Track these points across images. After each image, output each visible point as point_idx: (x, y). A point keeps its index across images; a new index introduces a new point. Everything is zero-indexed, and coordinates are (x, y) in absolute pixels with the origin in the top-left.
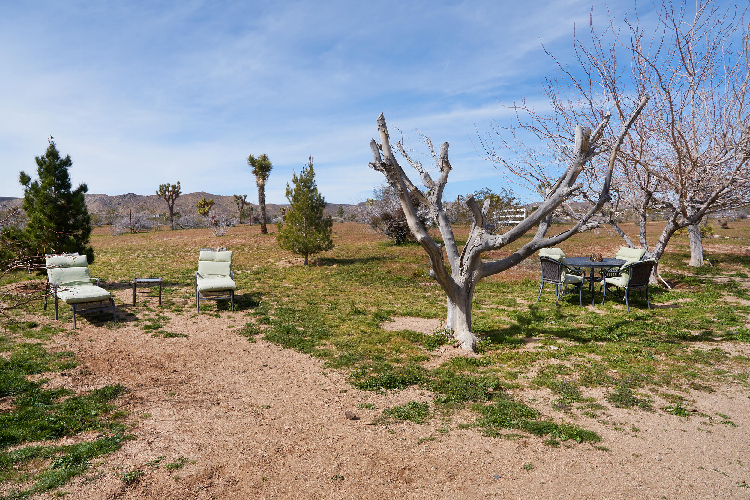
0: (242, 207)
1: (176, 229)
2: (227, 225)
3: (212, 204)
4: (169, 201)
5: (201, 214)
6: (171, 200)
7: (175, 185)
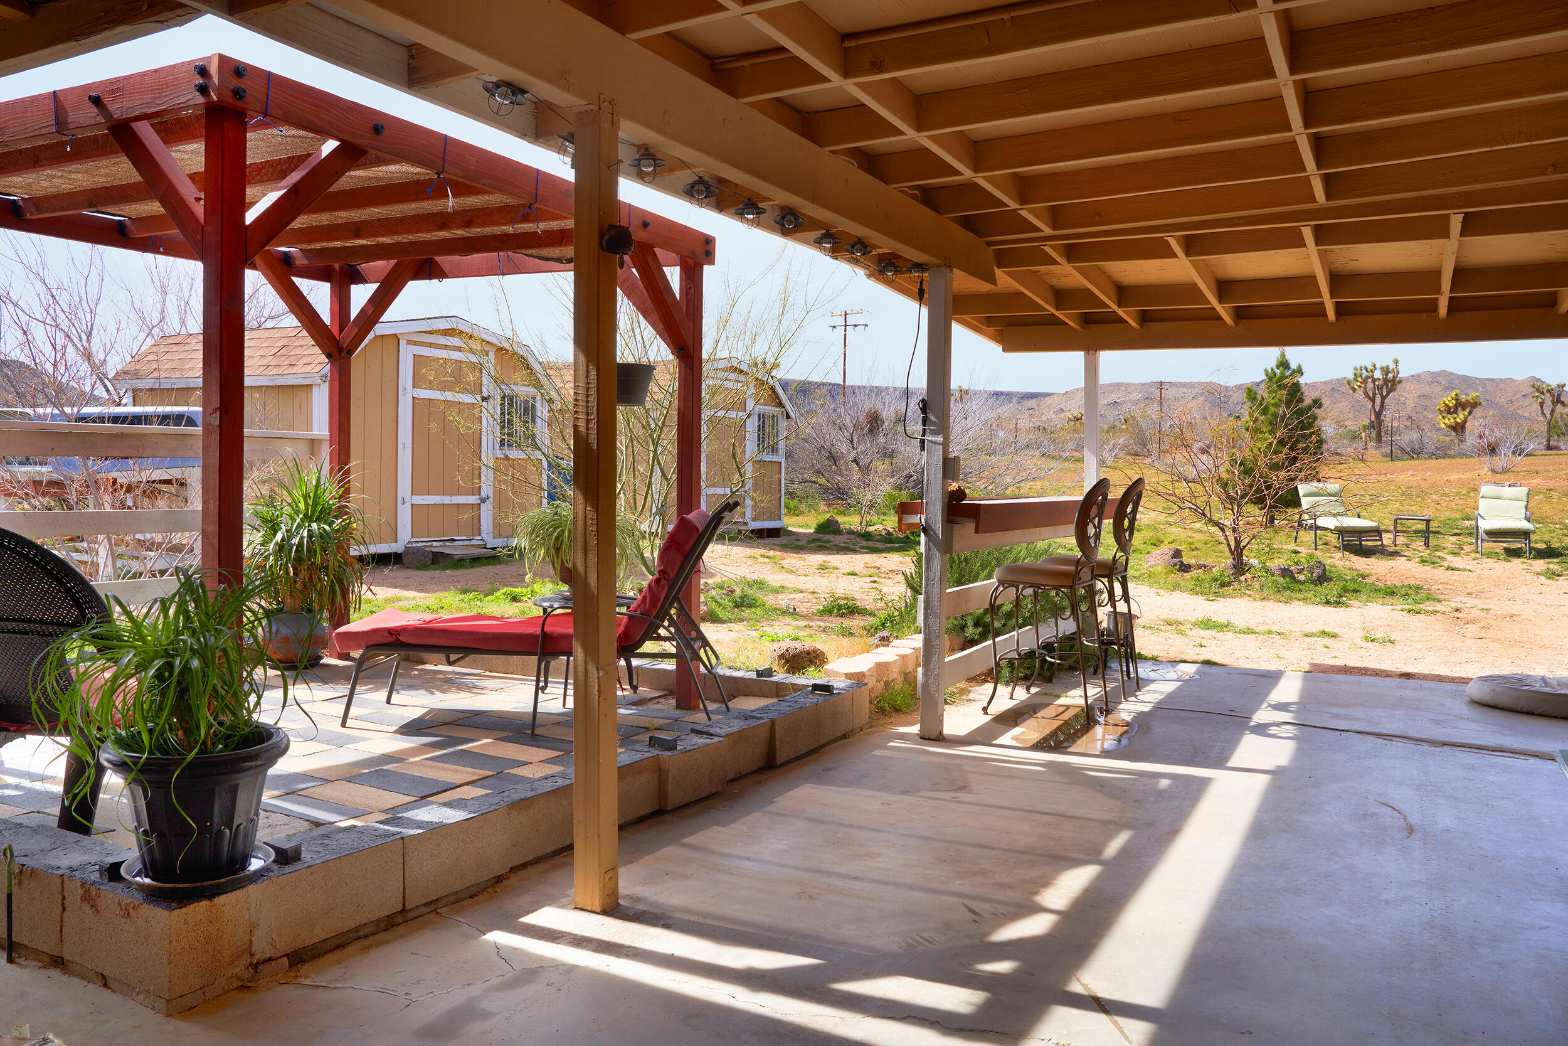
0: (1553, 411)
1: (1398, 459)
2: (1514, 453)
3: (1475, 405)
4: (1373, 400)
5: (1450, 427)
6: (1378, 399)
7: (1387, 368)
